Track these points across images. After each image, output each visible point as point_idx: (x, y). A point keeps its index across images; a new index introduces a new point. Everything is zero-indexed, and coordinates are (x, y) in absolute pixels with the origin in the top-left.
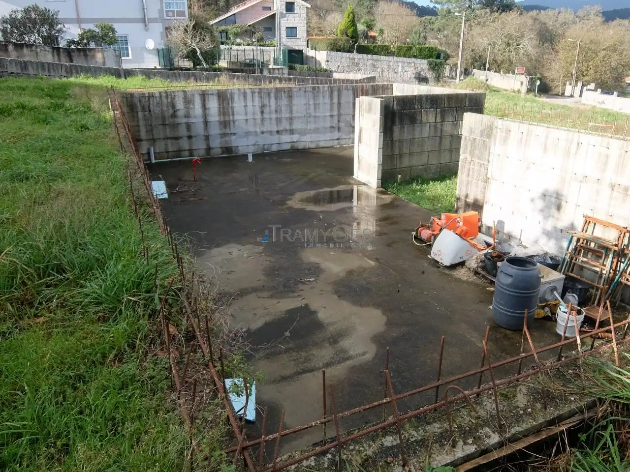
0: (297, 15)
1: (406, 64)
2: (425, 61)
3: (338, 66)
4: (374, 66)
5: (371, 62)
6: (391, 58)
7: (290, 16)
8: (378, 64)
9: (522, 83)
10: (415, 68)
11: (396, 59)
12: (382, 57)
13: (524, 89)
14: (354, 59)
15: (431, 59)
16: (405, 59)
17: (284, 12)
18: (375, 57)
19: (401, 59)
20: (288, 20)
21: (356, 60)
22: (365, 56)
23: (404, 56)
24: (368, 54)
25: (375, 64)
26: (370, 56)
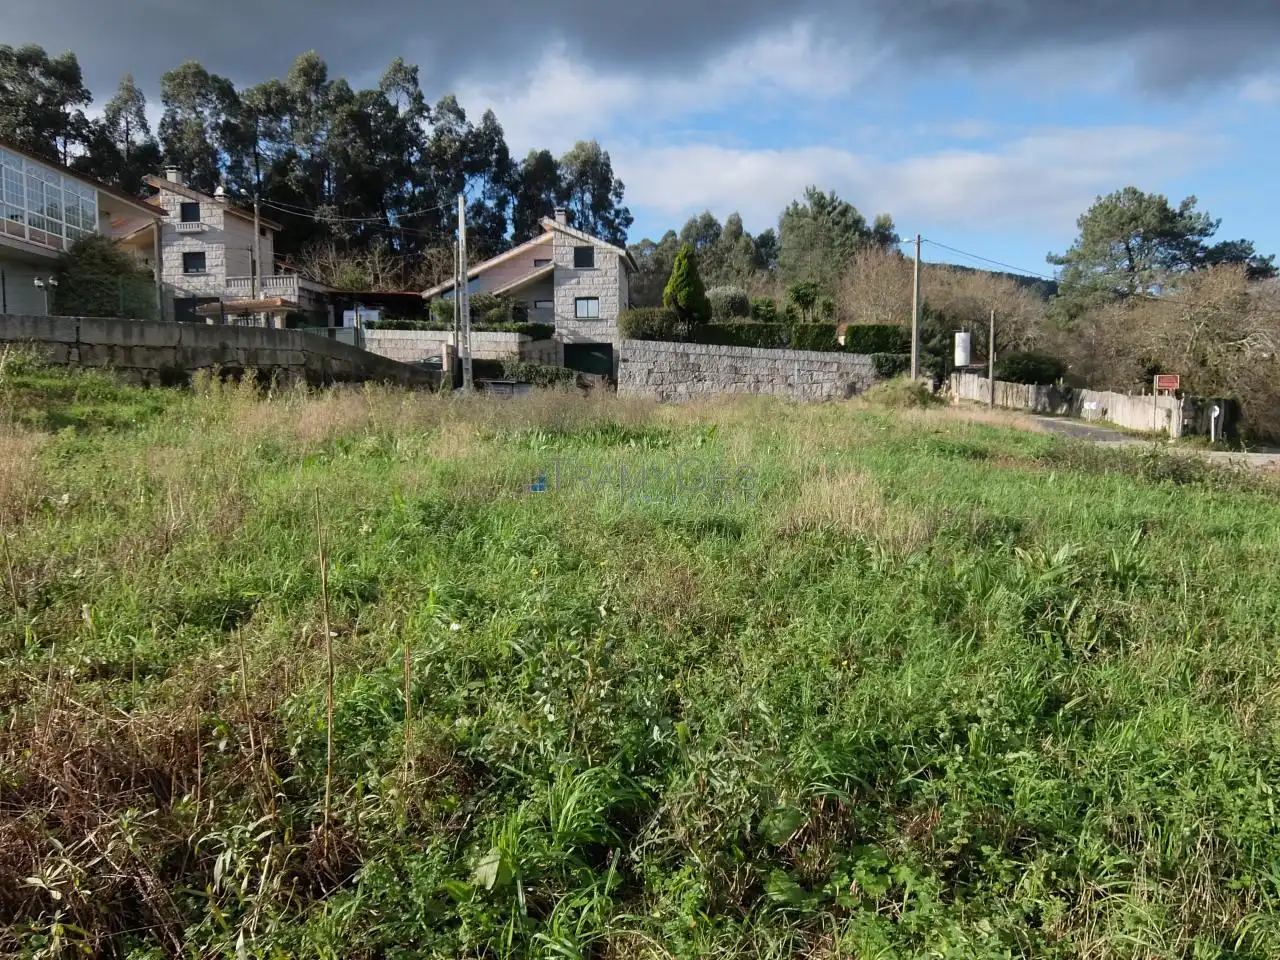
0: (599, 273)
1: (816, 366)
2: (867, 359)
3: (650, 372)
4: (736, 370)
5: (727, 362)
6: (778, 352)
7: (586, 275)
8: (745, 367)
9: (1169, 415)
10: (841, 375)
11: (790, 354)
12: (755, 351)
13: (1174, 430)
14: (688, 355)
15: (882, 354)
16: (814, 355)
17: (571, 266)
18: (738, 350)
19: (803, 355)
20: (579, 283)
21: (692, 358)
22: (713, 348)
23: (815, 348)
24: (720, 344)
25: (739, 365)
26: (724, 349)
